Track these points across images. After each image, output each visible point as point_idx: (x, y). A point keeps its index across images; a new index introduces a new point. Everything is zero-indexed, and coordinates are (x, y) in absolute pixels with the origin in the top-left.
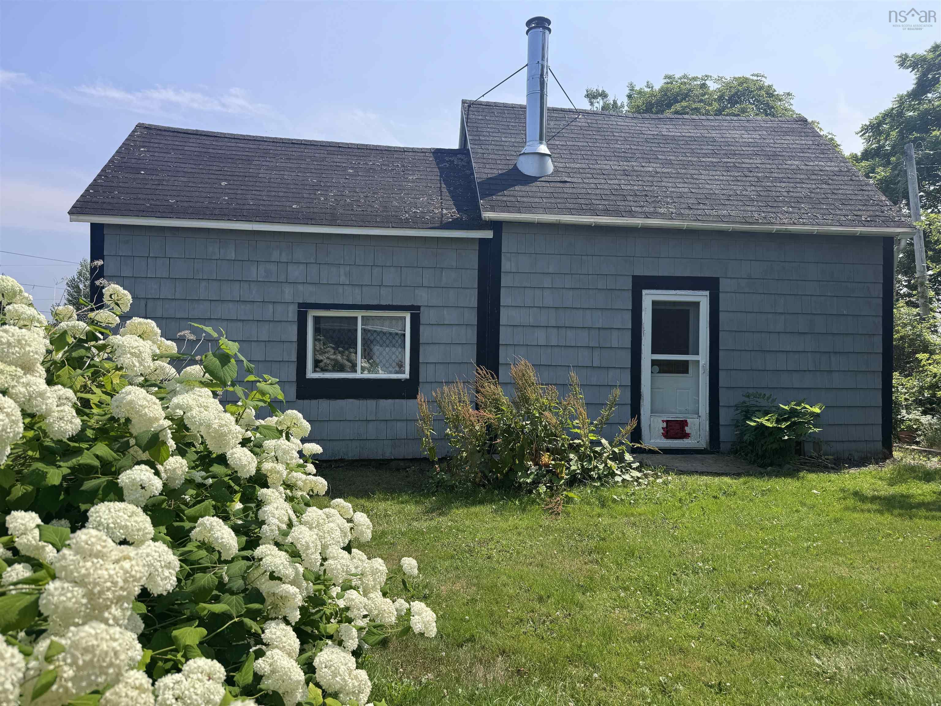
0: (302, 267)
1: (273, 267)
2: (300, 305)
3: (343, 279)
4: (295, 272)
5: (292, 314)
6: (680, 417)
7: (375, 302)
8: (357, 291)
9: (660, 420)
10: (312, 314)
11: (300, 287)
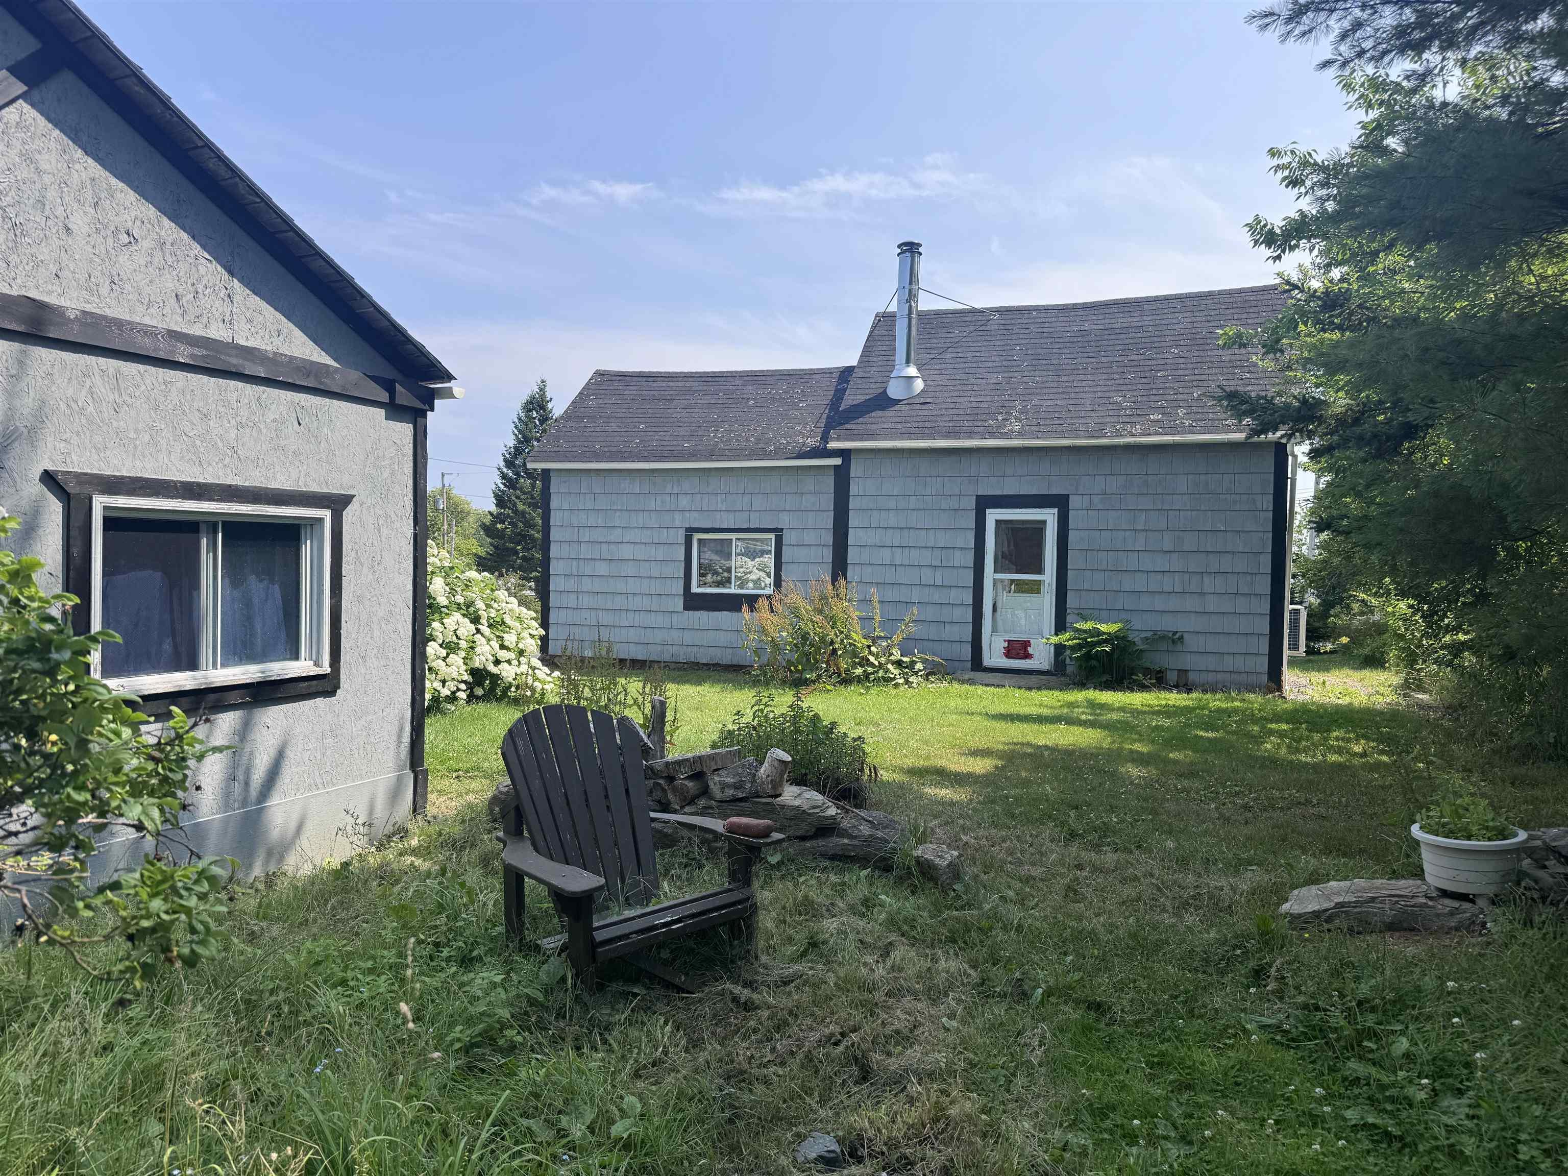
0: (689, 497)
1: (667, 498)
2: (687, 530)
3: (720, 506)
4: (684, 502)
5: (681, 539)
6: (1023, 637)
7: (745, 526)
8: (731, 516)
9: (1002, 639)
10: (697, 536)
11: (687, 514)
